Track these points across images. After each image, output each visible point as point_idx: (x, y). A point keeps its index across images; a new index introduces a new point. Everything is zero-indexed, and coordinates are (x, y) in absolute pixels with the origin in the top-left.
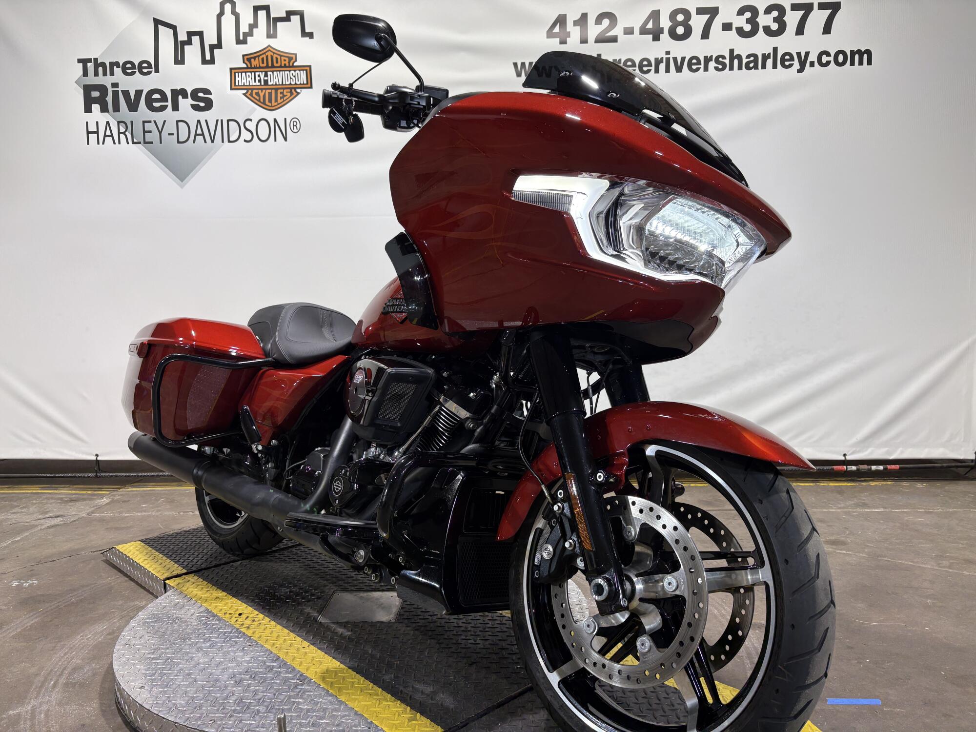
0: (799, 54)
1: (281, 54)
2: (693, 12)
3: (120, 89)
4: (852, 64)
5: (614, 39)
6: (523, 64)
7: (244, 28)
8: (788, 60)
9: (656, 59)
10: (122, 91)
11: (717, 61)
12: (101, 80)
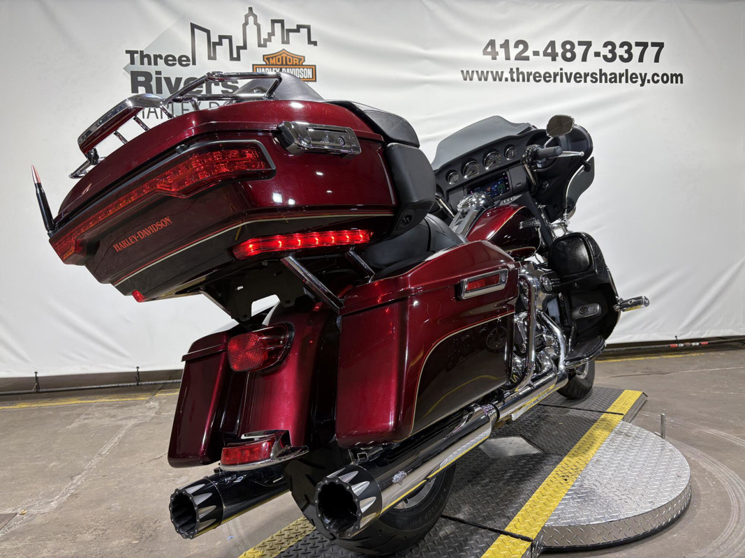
0: (641, 74)
1: (294, 56)
2: (576, 44)
3: (162, 76)
4: (672, 82)
5: (527, 58)
6: (468, 72)
7: (264, 36)
8: (634, 78)
9: (554, 73)
10: (164, 78)
11: (592, 77)
12: (146, 68)
